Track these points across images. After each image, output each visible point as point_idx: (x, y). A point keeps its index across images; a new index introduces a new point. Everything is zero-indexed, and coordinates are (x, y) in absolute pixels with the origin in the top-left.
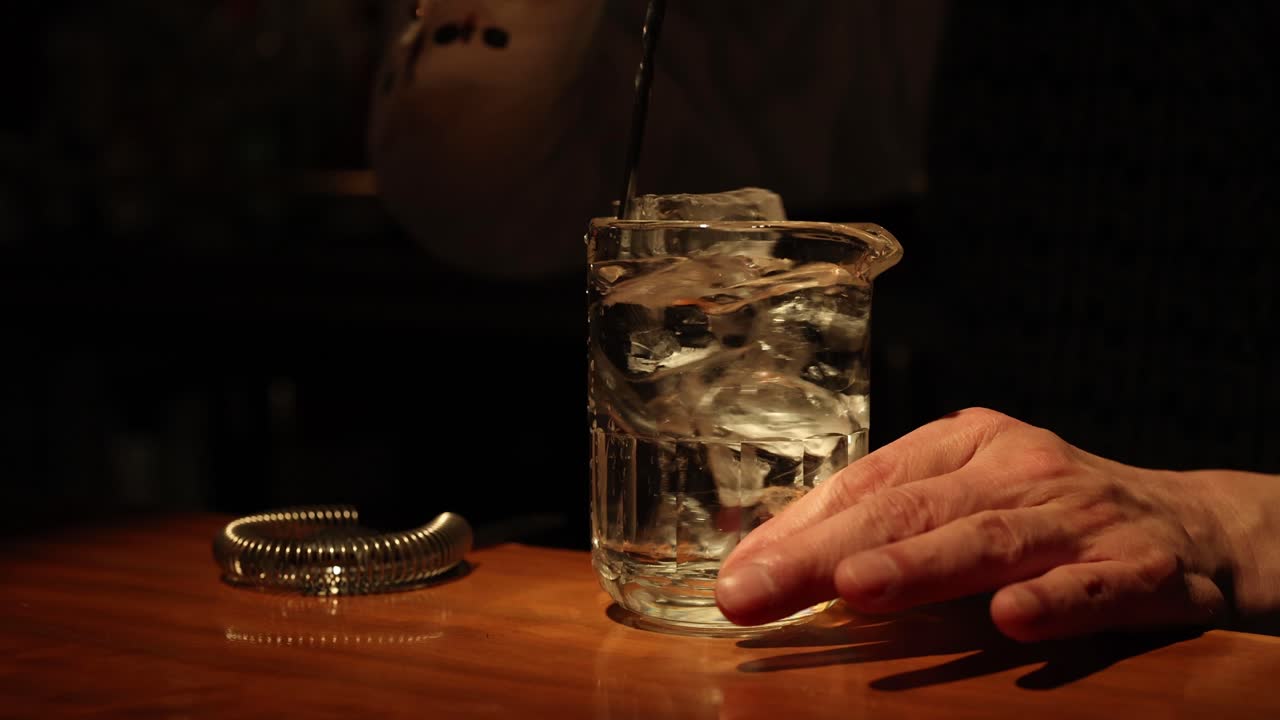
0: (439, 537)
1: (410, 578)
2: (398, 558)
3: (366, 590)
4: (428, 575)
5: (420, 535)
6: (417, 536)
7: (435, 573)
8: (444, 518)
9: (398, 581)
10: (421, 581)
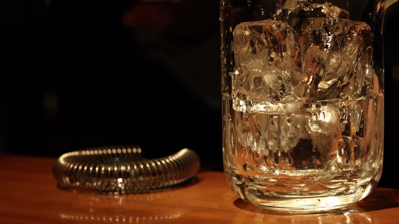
0: (179, 163)
1: (161, 185)
2: (154, 174)
3: (135, 192)
4: (171, 183)
5: (167, 161)
6: (166, 161)
7: (176, 182)
8: (183, 152)
9: (154, 187)
10: (168, 187)
